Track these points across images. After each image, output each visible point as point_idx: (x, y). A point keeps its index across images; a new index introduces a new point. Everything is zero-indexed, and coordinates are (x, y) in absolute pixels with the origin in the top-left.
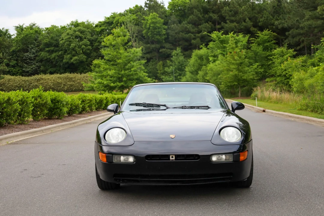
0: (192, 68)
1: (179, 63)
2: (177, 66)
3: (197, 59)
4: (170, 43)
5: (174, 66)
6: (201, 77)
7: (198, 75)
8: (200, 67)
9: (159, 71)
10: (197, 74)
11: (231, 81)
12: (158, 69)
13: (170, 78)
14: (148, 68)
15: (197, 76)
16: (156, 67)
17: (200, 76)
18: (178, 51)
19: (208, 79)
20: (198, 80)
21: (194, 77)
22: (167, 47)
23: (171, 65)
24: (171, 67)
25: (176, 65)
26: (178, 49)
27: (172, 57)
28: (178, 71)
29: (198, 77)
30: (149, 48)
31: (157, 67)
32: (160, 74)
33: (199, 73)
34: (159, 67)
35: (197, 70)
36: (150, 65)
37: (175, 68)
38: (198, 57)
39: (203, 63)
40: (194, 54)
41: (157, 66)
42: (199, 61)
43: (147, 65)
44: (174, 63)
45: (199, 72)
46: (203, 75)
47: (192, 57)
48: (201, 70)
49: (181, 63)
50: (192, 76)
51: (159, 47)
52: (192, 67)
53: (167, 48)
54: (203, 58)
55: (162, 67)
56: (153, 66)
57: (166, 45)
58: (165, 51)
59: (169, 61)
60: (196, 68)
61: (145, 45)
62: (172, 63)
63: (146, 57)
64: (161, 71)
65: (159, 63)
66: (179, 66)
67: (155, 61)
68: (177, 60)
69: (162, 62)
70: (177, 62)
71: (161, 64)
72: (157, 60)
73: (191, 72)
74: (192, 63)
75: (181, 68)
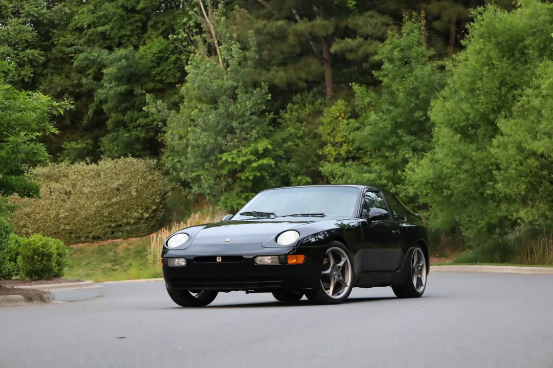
0: (464, 106)
1: (413, 93)
2: (400, 110)
3: (494, 54)
4: (382, 13)
5: (390, 111)
6: (512, 151)
7: (495, 142)
8: (510, 96)
9: (329, 149)
10: (492, 133)
14: (279, 136)
15: (491, 144)
16: (317, 126)
17: (505, 147)
18: (408, 35)
20: (497, 166)
21: (476, 155)
22: (368, 30)
24: (373, 116)
25: (397, 106)
26: (407, 27)
27: (378, 66)
28: (407, 138)
29: (493, 151)
30: (282, 36)
31: (321, 128)
32: (335, 159)
34: (329, 129)
35: (492, 117)
36: (290, 120)
37: (394, 118)
38: (498, 44)
39: (523, 74)
40: (475, 29)
41: (322, 124)
42: (504, 66)
43: (274, 123)
45: (502, 124)
47: (463, 48)
49: (422, 95)
50: (470, 149)
51: (331, 31)
53: (366, 38)
54: (525, 47)
56: (304, 128)
57: (360, 23)
58: (360, 46)
59: (364, 88)
60: (483, 103)
61: (260, 24)
63: (265, 82)
64: (341, 145)
65: (330, 107)
66: (413, 111)
67: (313, 103)
68: (404, 79)
69: (346, 103)
70: (401, 90)
71: (340, 113)
72: (325, 99)
73: (462, 124)
74: (467, 75)
75: (420, 121)
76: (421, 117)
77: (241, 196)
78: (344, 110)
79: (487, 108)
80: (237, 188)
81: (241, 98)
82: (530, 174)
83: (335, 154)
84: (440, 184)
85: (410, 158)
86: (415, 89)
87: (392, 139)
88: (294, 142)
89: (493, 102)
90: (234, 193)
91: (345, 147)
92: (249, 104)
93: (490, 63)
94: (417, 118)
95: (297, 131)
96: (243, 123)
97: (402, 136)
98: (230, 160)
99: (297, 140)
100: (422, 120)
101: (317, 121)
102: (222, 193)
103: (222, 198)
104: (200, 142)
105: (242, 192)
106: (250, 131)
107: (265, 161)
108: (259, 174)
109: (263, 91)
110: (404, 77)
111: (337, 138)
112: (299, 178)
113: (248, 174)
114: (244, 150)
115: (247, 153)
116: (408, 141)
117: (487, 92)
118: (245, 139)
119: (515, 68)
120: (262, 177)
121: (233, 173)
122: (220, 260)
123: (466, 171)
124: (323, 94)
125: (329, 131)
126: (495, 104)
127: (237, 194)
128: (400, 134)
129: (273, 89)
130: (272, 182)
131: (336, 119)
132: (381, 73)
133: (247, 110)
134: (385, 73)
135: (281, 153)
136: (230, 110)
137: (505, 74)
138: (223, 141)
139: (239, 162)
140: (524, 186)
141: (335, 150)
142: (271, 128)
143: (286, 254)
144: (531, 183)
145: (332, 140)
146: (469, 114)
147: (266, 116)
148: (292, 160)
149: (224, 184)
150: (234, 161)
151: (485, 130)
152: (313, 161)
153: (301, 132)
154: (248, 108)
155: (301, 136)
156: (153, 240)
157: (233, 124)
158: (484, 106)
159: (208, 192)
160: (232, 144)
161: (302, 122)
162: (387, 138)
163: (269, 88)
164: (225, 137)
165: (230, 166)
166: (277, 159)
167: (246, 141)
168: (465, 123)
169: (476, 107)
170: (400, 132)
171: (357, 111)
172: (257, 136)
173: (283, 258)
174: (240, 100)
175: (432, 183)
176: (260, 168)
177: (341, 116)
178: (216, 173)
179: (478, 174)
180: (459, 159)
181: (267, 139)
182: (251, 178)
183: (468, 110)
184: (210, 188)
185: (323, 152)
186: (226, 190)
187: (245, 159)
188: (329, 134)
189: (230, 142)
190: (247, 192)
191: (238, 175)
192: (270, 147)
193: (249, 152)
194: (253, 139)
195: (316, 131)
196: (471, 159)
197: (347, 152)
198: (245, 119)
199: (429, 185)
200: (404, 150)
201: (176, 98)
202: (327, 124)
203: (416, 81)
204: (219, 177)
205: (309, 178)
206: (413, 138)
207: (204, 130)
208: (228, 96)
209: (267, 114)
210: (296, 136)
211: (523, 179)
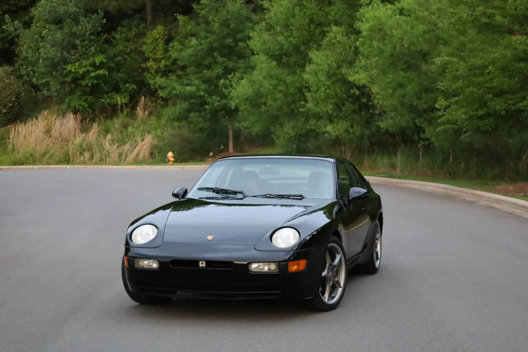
0: (280, 38)
1: (225, 23)
2: (214, 37)
5: (207, 38)
6: (322, 78)
8: (317, 32)
9: (150, 63)
10: (305, 61)
11: (505, 87)
12: (147, 55)
13: (190, 85)
14: (111, 52)
15: (304, 71)
16: (141, 45)
17: (316, 74)
19: (363, 82)
20: (308, 89)
21: (289, 79)
23: (193, 35)
24: (194, 41)
25: (213, 33)
28: (220, 59)
29: (306, 76)
31: (145, 47)
32: (156, 72)
33: (310, 62)
35: (302, 48)
36: (120, 39)
37: (210, 43)
39: (327, 14)
41: (145, 43)
43: (108, 42)
44: (203, 26)
45: (314, 55)
46: (330, 67)
48: (319, 47)
49: (232, 26)
52: (277, 33)
55: (161, 46)
56: (131, 46)
59: (186, 19)
60: (296, 36)
62: (198, 24)
63: (101, 9)
64: (160, 61)
65: (152, 31)
66: (224, 38)
67: (137, 26)
68: (218, 13)
69: (165, 28)
70: (216, 21)
71: (160, 36)
72: (146, 23)
73: (277, 53)
74: (282, 13)
75: (231, 46)
76: (231, 43)
77: (81, 99)
78: (162, 33)
79: (298, 40)
80: (79, 93)
81: (82, 21)
82: (336, 97)
83: (155, 67)
84: (258, 101)
85: (232, 78)
86: (227, 20)
87: (208, 59)
88: (123, 57)
89: (304, 36)
90: (76, 96)
91: (163, 62)
92: (89, 26)
93: (300, 4)
94: (228, 44)
95: (125, 49)
96: (84, 40)
97: (217, 57)
98: (73, 70)
99: (125, 56)
100: (232, 45)
101: (141, 41)
102: (66, 96)
103: (67, 100)
104: (49, 55)
105: (82, 95)
106: (90, 47)
107: (101, 72)
108: (96, 82)
109: (99, 16)
110: (217, 10)
111: (157, 55)
112: (127, 85)
113: (87, 82)
114: (85, 63)
115: (86, 65)
116: (222, 62)
117: (299, 28)
118: (85, 53)
119: (320, 9)
120: (98, 84)
121: (76, 80)
122: (204, 265)
123: (280, 92)
124: (144, 20)
125: (151, 50)
126: (305, 37)
127: (78, 97)
128: (216, 56)
129: (107, 14)
130: (106, 89)
131: (157, 40)
132: (200, 7)
133: (87, 31)
134: (203, 6)
135: (113, 65)
136: (73, 30)
137: (313, 14)
138: (69, 56)
139: (81, 72)
140: (331, 107)
141: (156, 64)
142: (105, 45)
143: (285, 261)
144: (336, 104)
145: (153, 56)
146: (283, 45)
147: (101, 36)
148: (121, 71)
149: (68, 89)
150: (77, 71)
151: (297, 58)
152: (138, 73)
153: (129, 49)
154: (88, 29)
155: (129, 52)
156: (12, 133)
157: (76, 42)
158: (297, 39)
159: (55, 95)
160: (74, 57)
161: (128, 41)
162: (204, 59)
163: (104, 14)
164: (69, 52)
165: (72, 75)
166: (110, 70)
167: (85, 55)
168: (279, 52)
169: (291, 39)
170: (215, 54)
171: (172, 34)
172: (95, 52)
173: (283, 265)
174: (81, 23)
175: (251, 100)
176: (97, 77)
177: (160, 38)
178: (62, 80)
179: (290, 94)
180: (276, 82)
181: (102, 54)
182: (90, 84)
183: (282, 42)
184: (57, 91)
185: (146, 66)
186: (69, 94)
187: (85, 70)
188: (151, 52)
189: (74, 55)
190: (86, 96)
191: (80, 82)
192: (105, 61)
193: (88, 64)
194: (91, 54)
195: (140, 49)
196: (285, 82)
197: (165, 67)
198: (85, 38)
199: (248, 101)
200: (218, 69)
201: (26, 18)
202: (150, 44)
203: (228, 14)
204: (64, 83)
205: (135, 85)
206: (226, 59)
207: (53, 46)
208: (72, 19)
209: (102, 34)
210: (125, 52)
211: (331, 100)
